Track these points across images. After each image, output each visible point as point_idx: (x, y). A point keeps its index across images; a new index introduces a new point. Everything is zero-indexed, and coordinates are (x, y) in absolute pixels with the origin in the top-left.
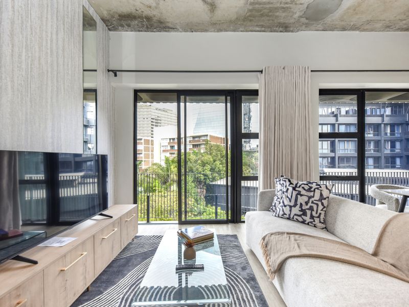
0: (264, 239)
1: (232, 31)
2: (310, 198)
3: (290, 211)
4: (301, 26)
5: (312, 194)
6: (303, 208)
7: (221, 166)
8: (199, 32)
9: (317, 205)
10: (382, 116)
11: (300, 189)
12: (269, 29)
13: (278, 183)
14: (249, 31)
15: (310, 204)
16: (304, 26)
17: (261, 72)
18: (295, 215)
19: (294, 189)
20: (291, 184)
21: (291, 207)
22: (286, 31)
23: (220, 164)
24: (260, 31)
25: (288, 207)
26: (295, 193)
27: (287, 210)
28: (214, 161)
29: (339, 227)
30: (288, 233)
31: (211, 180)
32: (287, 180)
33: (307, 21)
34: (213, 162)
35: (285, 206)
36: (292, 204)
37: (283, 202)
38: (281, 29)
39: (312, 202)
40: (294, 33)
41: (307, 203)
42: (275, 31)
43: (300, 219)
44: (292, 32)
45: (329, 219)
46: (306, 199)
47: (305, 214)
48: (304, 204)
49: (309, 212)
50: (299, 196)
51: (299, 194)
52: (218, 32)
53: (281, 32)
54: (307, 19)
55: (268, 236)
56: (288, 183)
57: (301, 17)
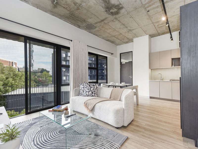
0: (85, 103)
1: (59, 18)
2: (94, 88)
3: (89, 93)
4: (84, 28)
5: (94, 87)
6: (92, 91)
7: (13, 81)
8: (42, 10)
9: (96, 90)
10: (92, 60)
11: (91, 86)
12: (74, 25)
13: (81, 85)
14: (66, 22)
15: (94, 90)
16: (84, 29)
17: (72, 41)
18: (90, 94)
19: (89, 86)
20: (88, 84)
21: (89, 92)
22: (79, 28)
23: (13, 80)
24: (70, 24)
25: (88, 92)
26: (90, 87)
27: (87, 93)
28: (7, 78)
29: (101, 95)
30: (92, 99)
31: (4, 92)
32: (87, 83)
33: (86, 28)
34: (5, 79)
35: (87, 92)
36: (89, 91)
37: (86, 91)
38: (77, 26)
39: (95, 89)
40: (81, 30)
41: (93, 90)
42: (75, 26)
43: (91, 95)
44: (81, 29)
45: (98, 94)
46: (93, 88)
47: (93, 93)
48: (92, 90)
49: (94, 92)
50: (91, 88)
51: (91, 87)
52: (52, 15)
53: (77, 27)
54: (86, 27)
55: (86, 102)
56: (87, 84)
57: (85, 26)
